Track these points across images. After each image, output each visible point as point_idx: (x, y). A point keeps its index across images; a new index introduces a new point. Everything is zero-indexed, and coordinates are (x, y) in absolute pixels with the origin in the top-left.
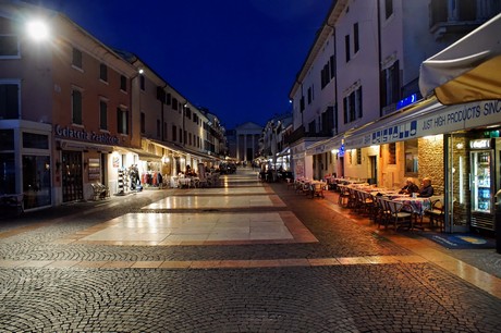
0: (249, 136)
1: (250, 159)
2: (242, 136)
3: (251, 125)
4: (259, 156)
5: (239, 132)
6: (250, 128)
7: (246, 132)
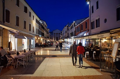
0: (57, 33)
1: (57, 40)
2: (55, 33)
3: (58, 30)
4: (60, 39)
5: (54, 32)
6: (57, 31)
7: (56, 32)
